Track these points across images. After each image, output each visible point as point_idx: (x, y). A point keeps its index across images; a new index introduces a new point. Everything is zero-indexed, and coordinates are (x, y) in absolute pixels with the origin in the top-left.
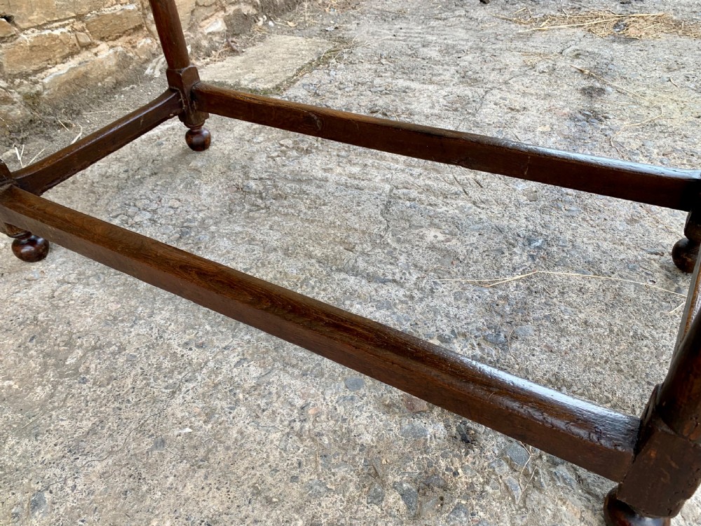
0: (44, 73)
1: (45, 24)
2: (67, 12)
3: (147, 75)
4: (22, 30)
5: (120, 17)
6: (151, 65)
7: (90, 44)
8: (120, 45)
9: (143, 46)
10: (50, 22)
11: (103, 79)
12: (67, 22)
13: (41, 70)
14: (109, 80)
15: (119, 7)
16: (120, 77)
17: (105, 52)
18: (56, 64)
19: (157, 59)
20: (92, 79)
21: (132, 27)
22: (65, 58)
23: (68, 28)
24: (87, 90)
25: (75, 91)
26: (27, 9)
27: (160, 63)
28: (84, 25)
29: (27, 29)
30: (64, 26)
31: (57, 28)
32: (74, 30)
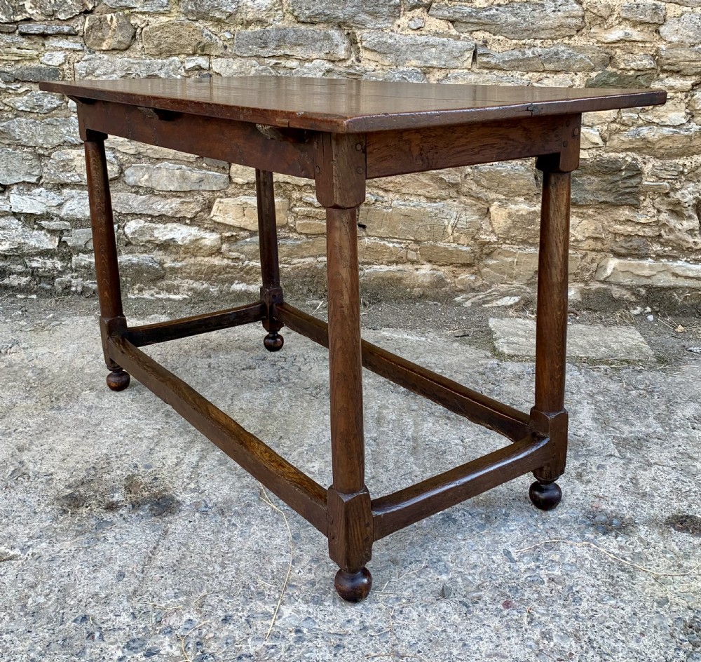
0: (370, 266)
1: (387, 238)
2: (408, 236)
3: (455, 301)
4: (368, 236)
5: (451, 252)
6: (464, 296)
7: (416, 261)
8: (443, 271)
9: (464, 279)
10: (391, 238)
11: (413, 287)
12: (404, 241)
13: (369, 263)
14: (417, 291)
15: (454, 245)
16: (428, 292)
17: (426, 270)
18: (382, 264)
19: (475, 294)
20: (404, 284)
21: (460, 262)
22: (390, 263)
23: (402, 245)
24: (395, 289)
25: (385, 286)
26: (378, 225)
27: (477, 297)
28: (418, 248)
29: (372, 236)
30: (400, 243)
31: (393, 242)
32: (407, 248)
